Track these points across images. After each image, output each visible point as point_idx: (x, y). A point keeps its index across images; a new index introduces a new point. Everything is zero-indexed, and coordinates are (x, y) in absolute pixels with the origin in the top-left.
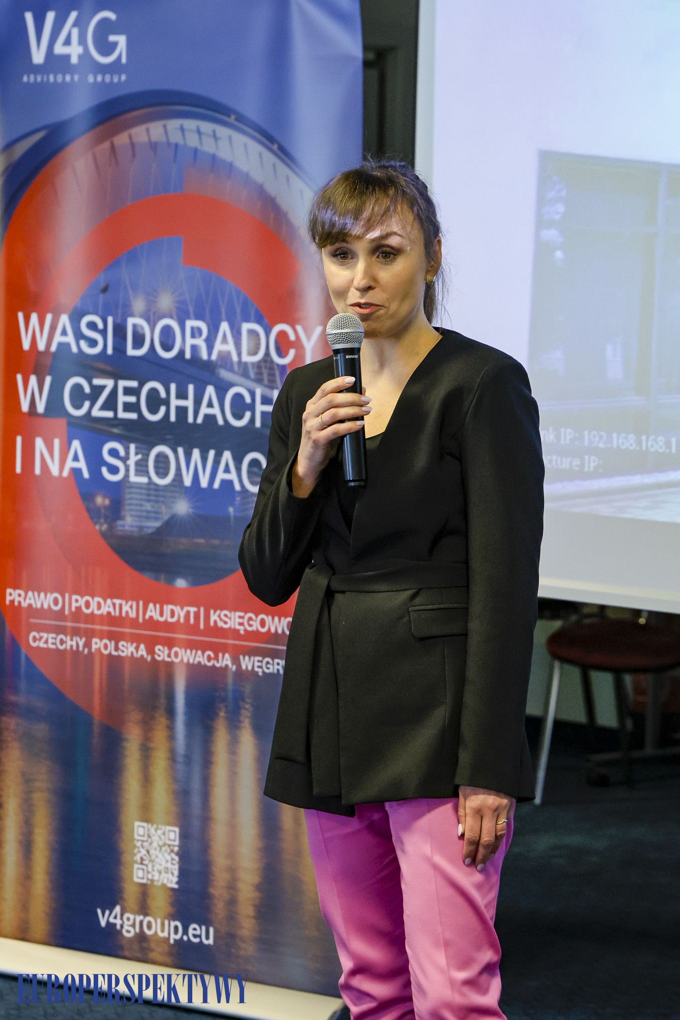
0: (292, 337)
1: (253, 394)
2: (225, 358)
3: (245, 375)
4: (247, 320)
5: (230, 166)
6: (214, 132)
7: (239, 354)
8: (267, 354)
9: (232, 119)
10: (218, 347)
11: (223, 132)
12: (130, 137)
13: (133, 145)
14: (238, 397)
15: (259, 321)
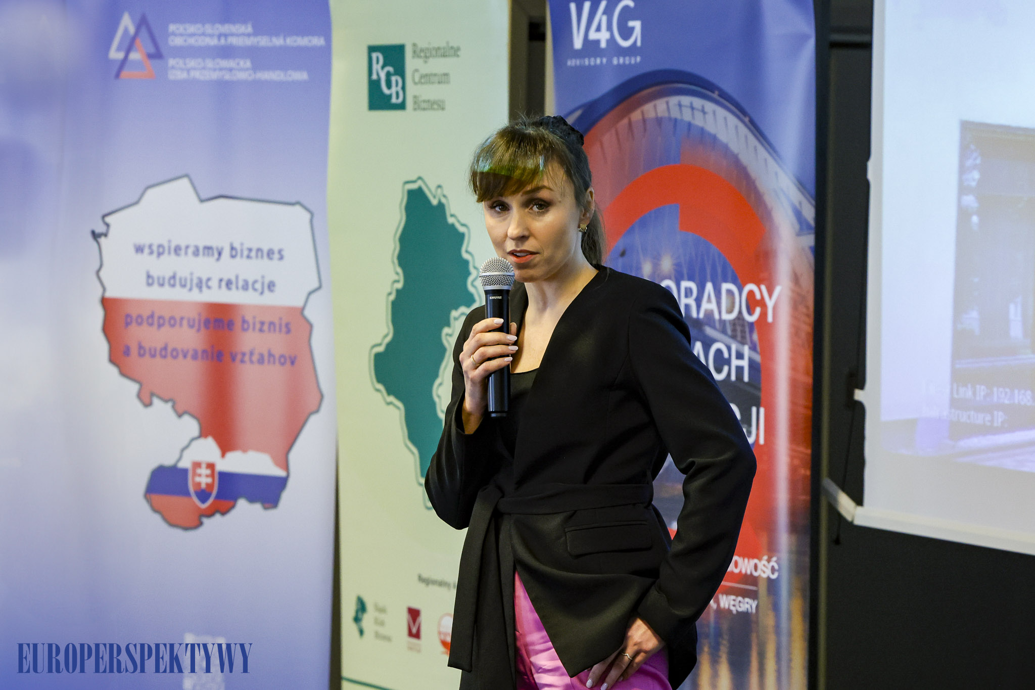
0: (758, 297)
1: (729, 349)
2: (709, 315)
3: (724, 332)
4: (726, 281)
5: (714, 138)
6: (703, 107)
7: (720, 313)
8: (740, 312)
9: (715, 95)
10: (705, 306)
11: (710, 106)
12: (643, 113)
13: (644, 120)
14: (719, 352)
15: (734, 282)
